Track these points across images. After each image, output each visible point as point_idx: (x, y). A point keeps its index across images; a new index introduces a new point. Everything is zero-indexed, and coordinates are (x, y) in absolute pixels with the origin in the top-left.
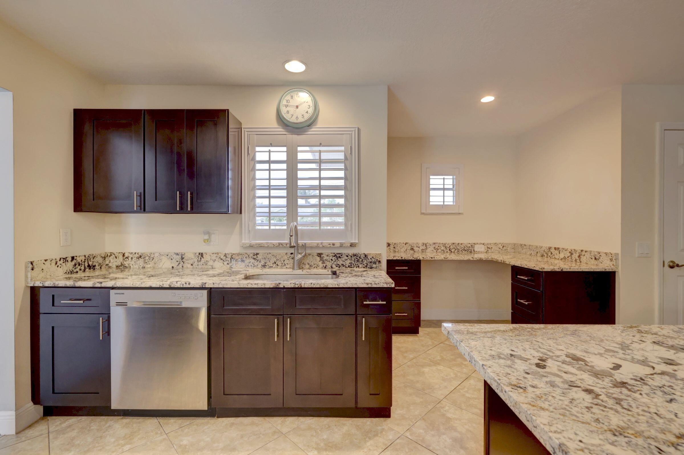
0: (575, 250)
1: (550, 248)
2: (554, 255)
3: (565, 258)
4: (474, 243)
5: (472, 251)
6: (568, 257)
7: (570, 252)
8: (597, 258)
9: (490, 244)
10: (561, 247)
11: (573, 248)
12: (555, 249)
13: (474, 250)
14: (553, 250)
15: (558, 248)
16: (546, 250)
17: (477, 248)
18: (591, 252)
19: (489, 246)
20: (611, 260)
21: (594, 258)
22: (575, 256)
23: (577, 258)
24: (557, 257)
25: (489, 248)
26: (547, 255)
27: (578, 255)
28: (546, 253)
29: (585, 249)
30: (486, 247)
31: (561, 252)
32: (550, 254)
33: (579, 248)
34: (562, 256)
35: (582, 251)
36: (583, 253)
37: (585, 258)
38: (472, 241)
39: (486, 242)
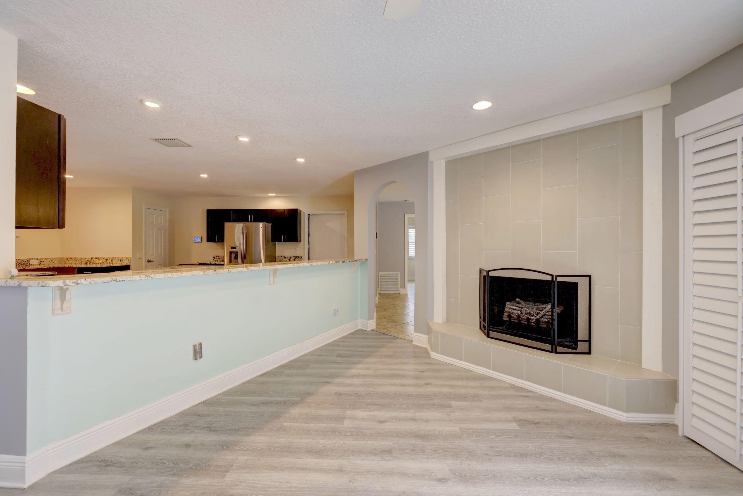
0: (109, 258)
1: (92, 258)
2: (95, 262)
3: (103, 263)
4: (30, 259)
5: (28, 264)
6: (105, 262)
7: (106, 259)
8: (121, 260)
9: (42, 259)
10: (100, 257)
11: (108, 257)
12: (96, 258)
13: (29, 264)
14: (94, 259)
15: (98, 258)
16: (89, 260)
17: (32, 262)
18: (118, 258)
19: (41, 261)
20: (128, 260)
21: (120, 261)
22: (109, 261)
23: (110, 262)
24: (97, 263)
25: (42, 262)
26: (90, 262)
27: (111, 260)
28: (89, 261)
29: (115, 257)
30: (39, 261)
31: (100, 260)
32: (92, 261)
33: (111, 257)
34: (101, 261)
35: (113, 258)
36: (114, 259)
37: (115, 261)
38: (27, 258)
39: (39, 258)
